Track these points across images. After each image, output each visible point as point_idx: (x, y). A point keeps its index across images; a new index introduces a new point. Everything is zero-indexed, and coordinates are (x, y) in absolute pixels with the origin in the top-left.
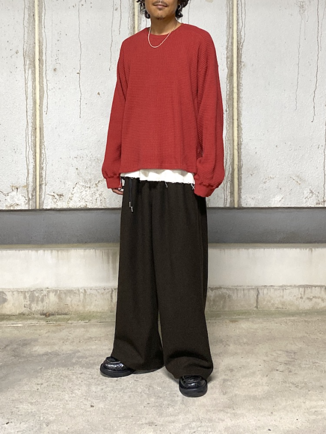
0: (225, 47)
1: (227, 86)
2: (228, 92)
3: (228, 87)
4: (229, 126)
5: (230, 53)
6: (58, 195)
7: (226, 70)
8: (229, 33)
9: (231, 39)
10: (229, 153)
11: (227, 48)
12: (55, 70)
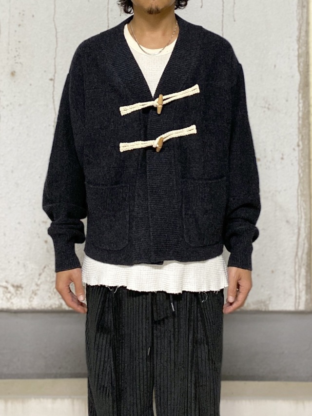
0: (295, 38)
1: (299, 103)
2: (301, 114)
3: (301, 105)
4: (303, 171)
5: (304, 48)
6: (13, 286)
7: (297, 77)
8: (302, 15)
9: (304, 25)
10: (304, 217)
11: (298, 40)
12: (13, 74)
